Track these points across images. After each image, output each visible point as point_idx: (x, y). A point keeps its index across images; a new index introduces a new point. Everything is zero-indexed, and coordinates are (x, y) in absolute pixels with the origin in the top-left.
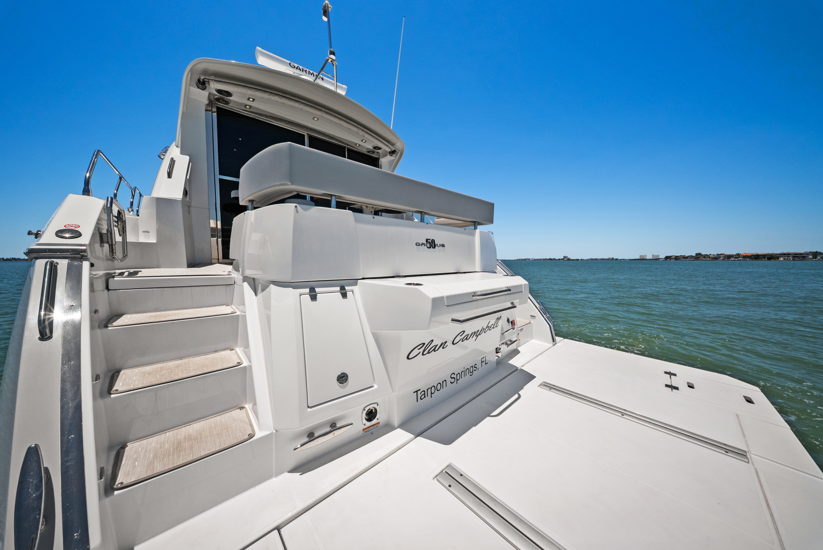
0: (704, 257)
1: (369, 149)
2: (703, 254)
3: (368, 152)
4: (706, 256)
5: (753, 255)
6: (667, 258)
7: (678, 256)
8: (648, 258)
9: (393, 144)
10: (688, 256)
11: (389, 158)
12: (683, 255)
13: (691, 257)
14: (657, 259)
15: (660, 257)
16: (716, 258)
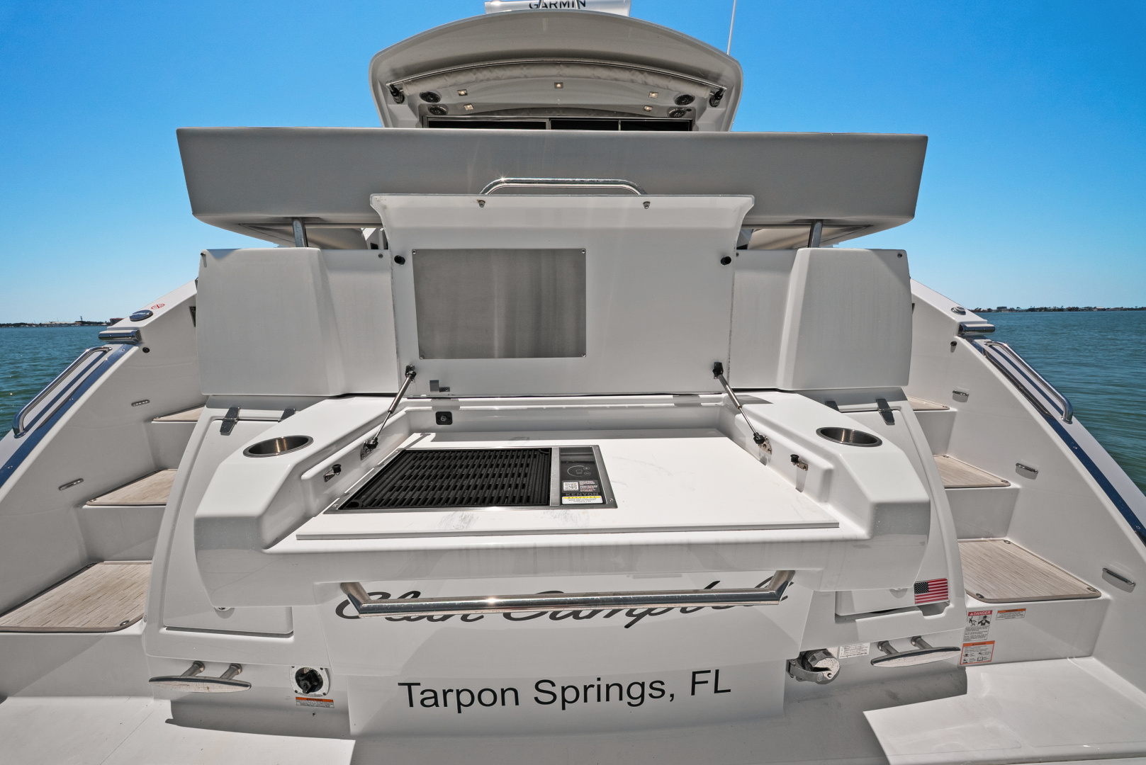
1: (671, 108)
3: (672, 115)
9: (716, 78)
11: (712, 113)
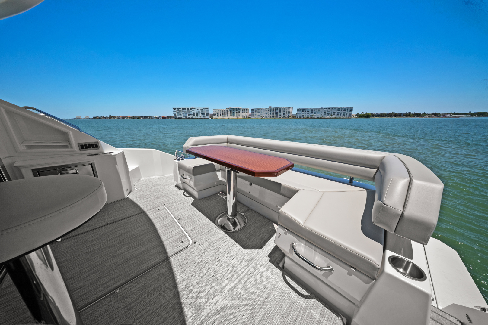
0: (114, 118)
2: (112, 116)
4: (114, 117)
5: (132, 117)
6: (95, 118)
7: (100, 117)
8: (82, 118)
10: (106, 117)
12: (103, 116)
13: (107, 117)
14: (88, 119)
15: (90, 118)
16: (119, 118)
